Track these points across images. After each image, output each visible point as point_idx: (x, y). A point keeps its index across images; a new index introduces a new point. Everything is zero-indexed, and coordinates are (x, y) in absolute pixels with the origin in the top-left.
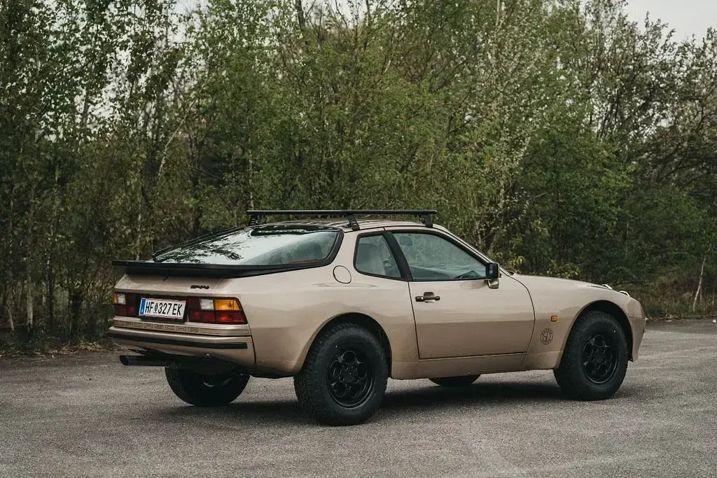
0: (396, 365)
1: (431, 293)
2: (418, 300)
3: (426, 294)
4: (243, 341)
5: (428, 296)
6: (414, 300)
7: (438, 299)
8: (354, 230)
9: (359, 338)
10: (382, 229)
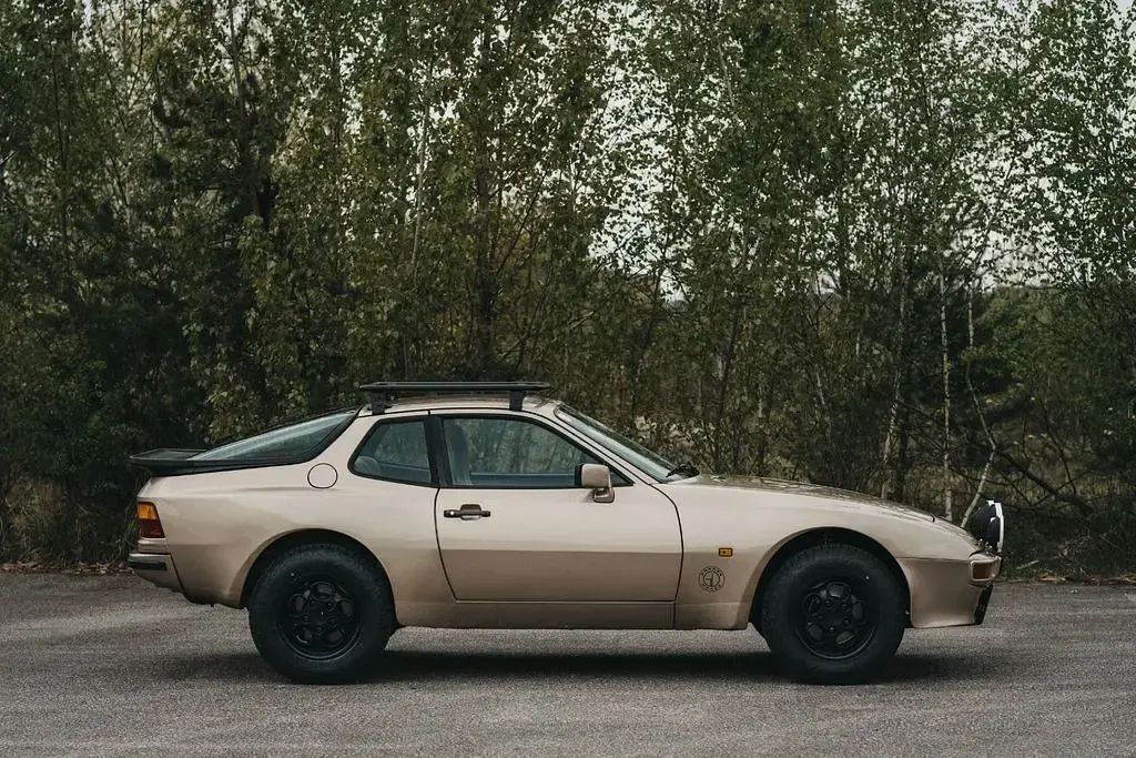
0: (402, 607)
1: (478, 507)
2: (447, 514)
3: (464, 507)
4: (162, 561)
5: (470, 511)
6: (440, 515)
7: (487, 514)
8: (374, 414)
9: (329, 565)
10: (427, 413)
